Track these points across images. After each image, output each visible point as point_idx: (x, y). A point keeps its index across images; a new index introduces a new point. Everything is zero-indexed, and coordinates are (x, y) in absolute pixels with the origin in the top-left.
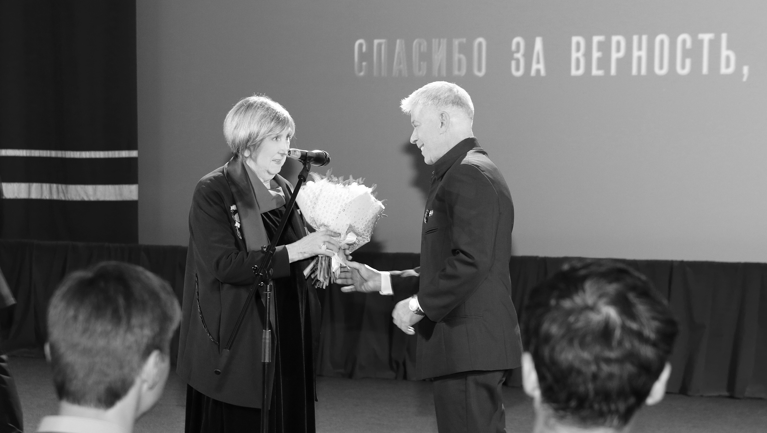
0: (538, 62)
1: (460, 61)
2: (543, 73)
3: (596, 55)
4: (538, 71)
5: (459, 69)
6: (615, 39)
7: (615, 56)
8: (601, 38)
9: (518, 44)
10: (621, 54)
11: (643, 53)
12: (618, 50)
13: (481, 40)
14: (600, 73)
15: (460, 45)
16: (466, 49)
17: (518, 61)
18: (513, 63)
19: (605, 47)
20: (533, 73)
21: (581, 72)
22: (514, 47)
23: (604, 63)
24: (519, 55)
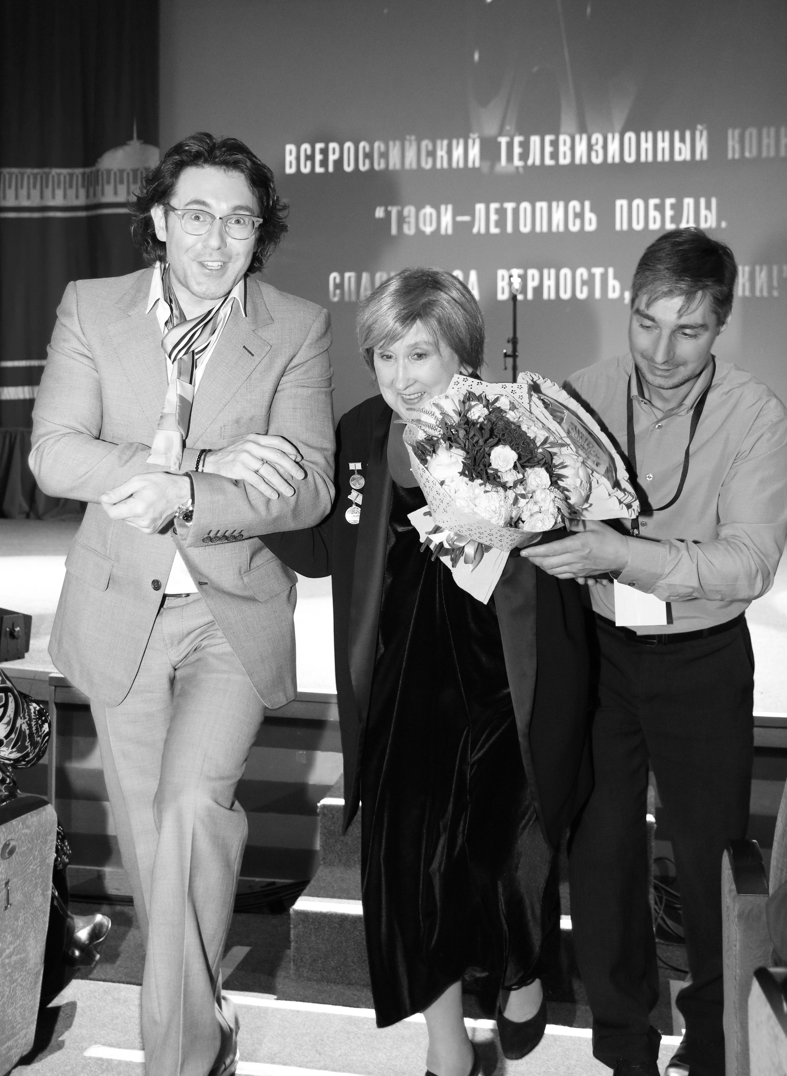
6: (530, 272)
7: (531, 284)
8: (520, 271)
10: (536, 283)
11: (552, 283)
12: (533, 280)
19: (523, 277)
21: (506, 296)
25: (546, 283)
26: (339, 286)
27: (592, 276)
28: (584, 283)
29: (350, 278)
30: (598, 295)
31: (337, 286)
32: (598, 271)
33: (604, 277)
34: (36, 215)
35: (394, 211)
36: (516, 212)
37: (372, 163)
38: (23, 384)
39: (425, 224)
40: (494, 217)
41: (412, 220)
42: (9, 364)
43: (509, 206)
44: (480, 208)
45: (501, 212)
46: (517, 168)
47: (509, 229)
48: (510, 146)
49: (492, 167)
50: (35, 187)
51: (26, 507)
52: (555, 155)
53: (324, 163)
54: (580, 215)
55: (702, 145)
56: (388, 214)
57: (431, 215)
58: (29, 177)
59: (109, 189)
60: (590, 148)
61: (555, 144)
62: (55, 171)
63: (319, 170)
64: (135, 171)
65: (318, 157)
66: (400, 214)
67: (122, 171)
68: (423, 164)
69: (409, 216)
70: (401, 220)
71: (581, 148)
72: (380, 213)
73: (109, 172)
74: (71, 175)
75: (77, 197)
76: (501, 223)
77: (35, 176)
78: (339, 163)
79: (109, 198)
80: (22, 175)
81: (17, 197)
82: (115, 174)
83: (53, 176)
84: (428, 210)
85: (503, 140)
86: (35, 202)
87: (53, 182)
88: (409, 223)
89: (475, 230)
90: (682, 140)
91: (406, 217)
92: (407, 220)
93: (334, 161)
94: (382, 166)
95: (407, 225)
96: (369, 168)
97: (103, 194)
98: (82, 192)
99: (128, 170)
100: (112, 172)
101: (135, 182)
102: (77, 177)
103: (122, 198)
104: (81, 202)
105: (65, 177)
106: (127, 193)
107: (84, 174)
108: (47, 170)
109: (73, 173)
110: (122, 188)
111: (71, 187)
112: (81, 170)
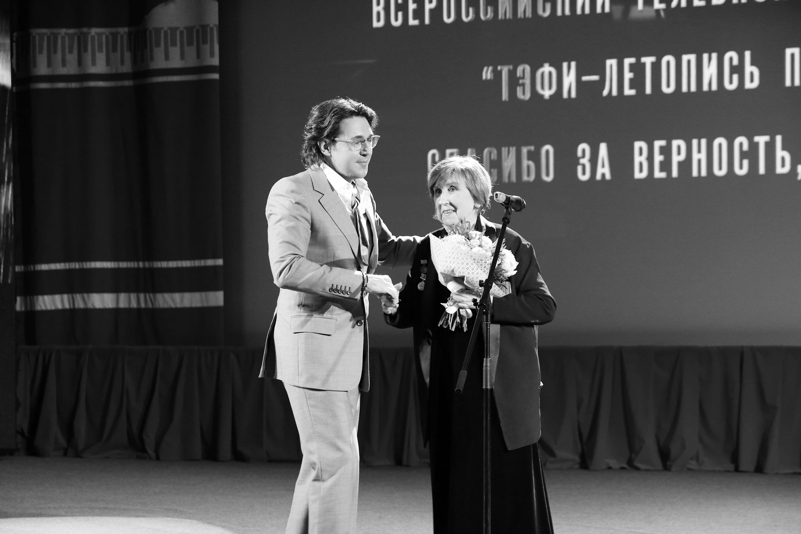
0: (603, 166)
1: (528, 167)
2: (608, 177)
3: (658, 158)
4: (603, 175)
5: (529, 175)
6: (675, 143)
7: (676, 159)
8: (663, 143)
9: (584, 151)
10: (682, 157)
11: (703, 156)
12: (679, 153)
13: (548, 147)
14: (663, 175)
15: (529, 152)
16: (535, 157)
17: (584, 166)
18: (580, 168)
19: (666, 151)
20: (598, 177)
21: (644, 174)
22: (579, 153)
23: (666, 166)
24: (585, 161)
25: (695, 156)
27: (754, 146)
28: (743, 155)
30: (762, 170)
32: (762, 140)
33: (770, 147)
34: (73, 85)
35: (505, 70)
36: (656, 67)
37: (477, 13)
38: (60, 292)
39: (543, 88)
40: (628, 75)
41: (527, 81)
42: (44, 267)
43: (648, 61)
44: (611, 63)
45: (638, 69)
46: (658, 11)
47: (648, 90)
49: (626, 12)
50: (71, 52)
51: (62, 441)
53: (419, 13)
54: (738, 70)
56: (497, 75)
57: (550, 74)
58: (63, 38)
59: (159, 53)
62: (94, 31)
63: (412, 22)
64: (189, 30)
65: (412, 6)
66: (512, 74)
67: (173, 30)
68: (540, 11)
69: (523, 78)
70: (514, 81)
72: (487, 74)
73: (158, 30)
74: (115, 36)
75: (122, 63)
76: (638, 82)
77: (71, 37)
78: (437, 12)
79: (159, 63)
80: (55, 36)
81: (49, 65)
82: (166, 33)
83: (93, 37)
84: (547, 69)
86: (71, 69)
87: (93, 44)
88: (523, 85)
89: (605, 93)
91: (520, 78)
92: (521, 81)
93: (431, 11)
94: (490, 15)
95: (522, 88)
96: (474, 18)
97: (152, 59)
98: (128, 56)
99: (182, 29)
100: (162, 32)
101: (190, 43)
102: (122, 37)
103: (176, 62)
104: (127, 68)
105: (107, 38)
106: (182, 57)
107: (130, 34)
108: (85, 30)
109: (117, 33)
110: (175, 51)
111: (115, 50)
112: (126, 29)
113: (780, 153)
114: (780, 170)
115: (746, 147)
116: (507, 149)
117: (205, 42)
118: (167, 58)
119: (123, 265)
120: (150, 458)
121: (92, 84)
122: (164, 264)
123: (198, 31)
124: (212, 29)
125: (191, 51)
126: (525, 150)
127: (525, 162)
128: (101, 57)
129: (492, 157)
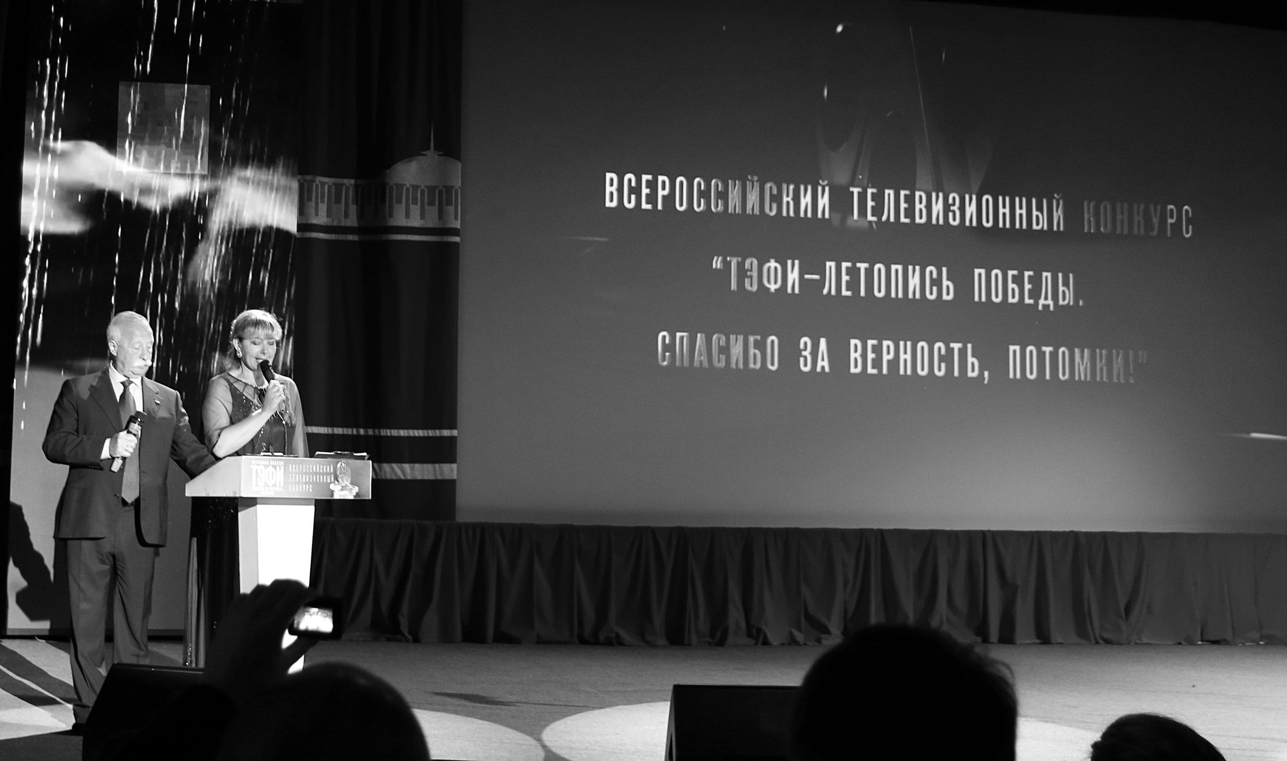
0: (823, 360)
1: (755, 355)
2: (827, 369)
3: (871, 356)
4: (823, 367)
5: (755, 363)
6: (885, 343)
7: (886, 358)
8: (875, 342)
9: (806, 343)
10: (891, 356)
11: (908, 357)
12: (888, 353)
13: (773, 338)
14: (875, 371)
15: (756, 341)
16: (761, 346)
17: (806, 358)
18: (802, 360)
19: (877, 349)
20: (819, 369)
21: (858, 370)
22: (802, 346)
23: (877, 363)
24: (806, 353)
25: (902, 357)
26: (669, 347)
27: (950, 351)
28: (942, 359)
29: (682, 338)
30: (956, 373)
31: (666, 348)
32: (956, 346)
33: (963, 353)
35: (734, 262)
36: (869, 273)
37: (708, 204)
39: (769, 282)
40: (845, 278)
41: (755, 274)
43: (862, 266)
44: (831, 265)
45: (853, 272)
46: (870, 222)
47: (863, 294)
48: (863, 197)
49: (843, 220)
52: (910, 213)
53: (652, 199)
54: (937, 282)
55: (1058, 214)
56: (727, 265)
57: (776, 268)
60: (947, 208)
61: (910, 200)
63: (645, 206)
64: (432, 189)
65: (645, 191)
66: (741, 266)
67: (415, 187)
68: (767, 210)
69: (751, 270)
70: (743, 273)
71: (938, 208)
72: (717, 263)
74: (339, 187)
75: (346, 215)
76: (853, 285)
78: (669, 200)
82: (408, 189)
84: (773, 264)
85: (856, 191)
88: (751, 277)
89: (825, 291)
90: (1040, 208)
91: (748, 270)
92: (748, 273)
93: (664, 197)
94: (720, 208)
95: (749, 279)
96: (705, 209)
97: (391, 216)
98: (353, 209)
99: (423, 187)
100: (405, 188)
101: (431, 203)
102: (347, 188)
103: (416, 222)
104: (352, 221)
105: (329, 187)
106: (423, 217)
107: (356, 186)
108: (309, 177)
109: (342, 185)
110: (415, 210)
111: (338, 201)
112: (353, 181)
113: (971, 359)
114: (970, 374)
115: (943, 352)
116: (735, 336)
117: (449, 203)
118: (407, 216)
119: (338, 431)
120: (407, 641)
121: (314, 235)
122: (395, 433)
123: (440, 192)
124: (456, 192)
125: (433, 211)
126: (751, 339)
127: (752, 351)
128: (323, 208)
129: (721, 344)
